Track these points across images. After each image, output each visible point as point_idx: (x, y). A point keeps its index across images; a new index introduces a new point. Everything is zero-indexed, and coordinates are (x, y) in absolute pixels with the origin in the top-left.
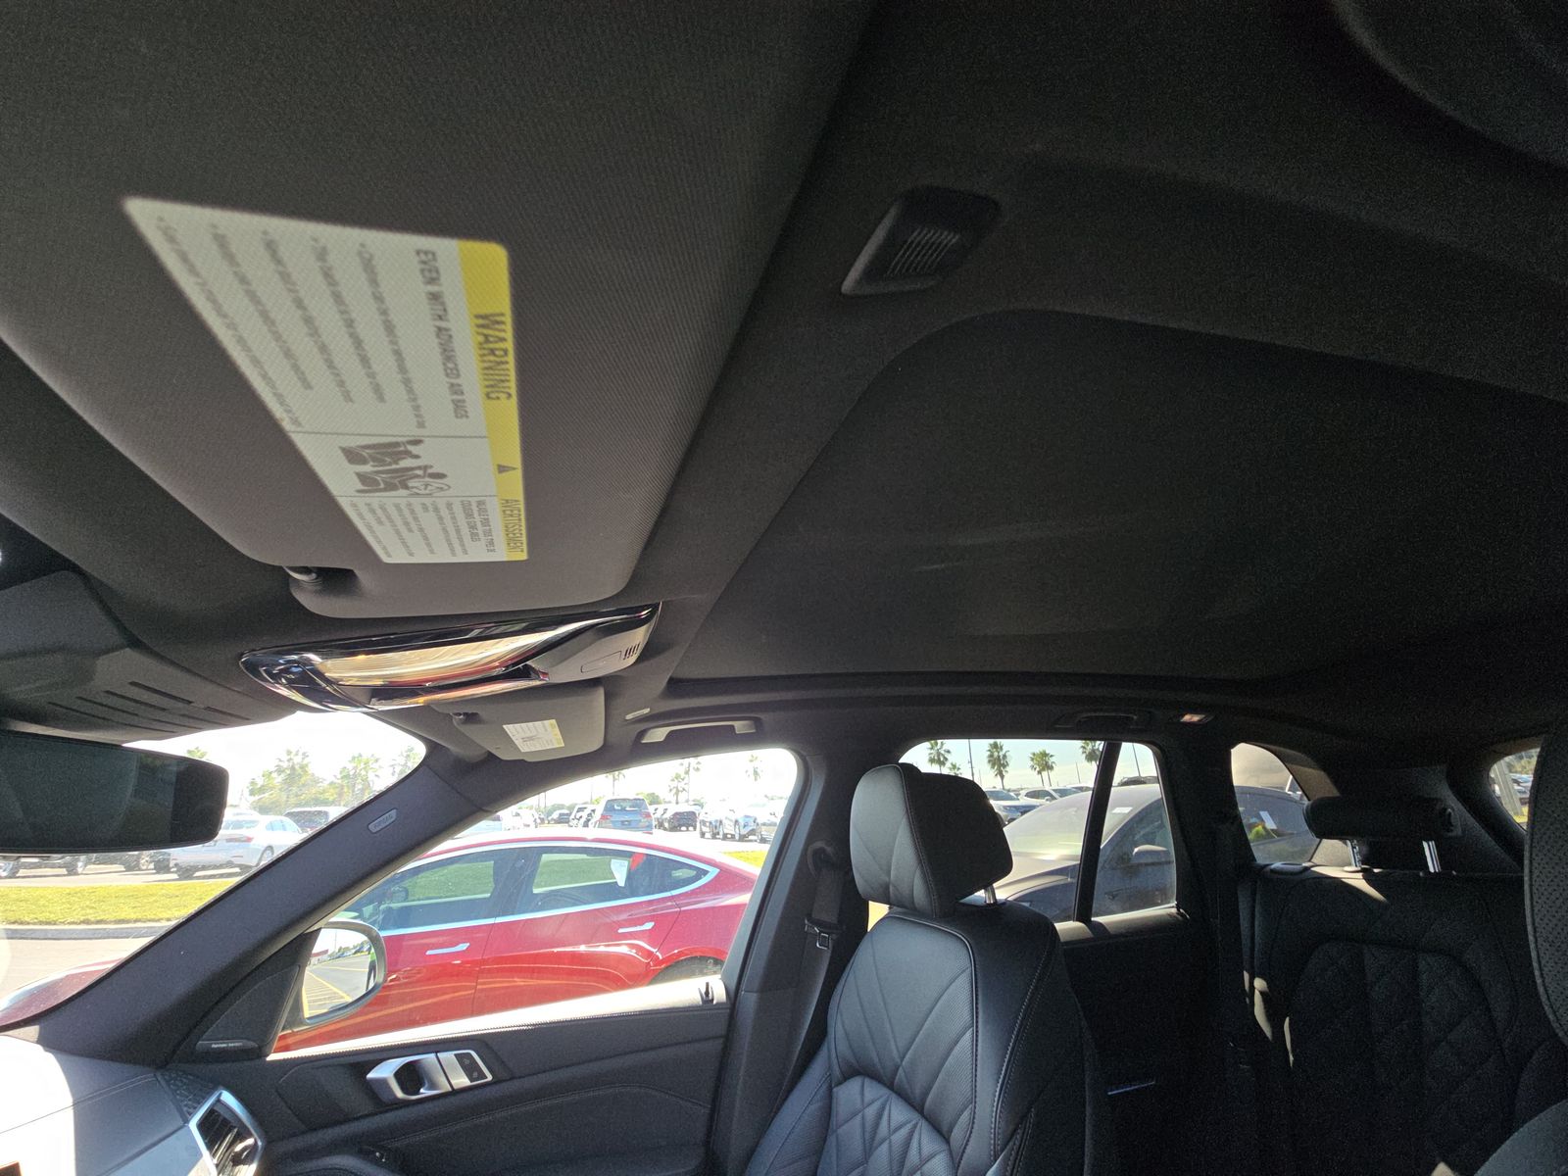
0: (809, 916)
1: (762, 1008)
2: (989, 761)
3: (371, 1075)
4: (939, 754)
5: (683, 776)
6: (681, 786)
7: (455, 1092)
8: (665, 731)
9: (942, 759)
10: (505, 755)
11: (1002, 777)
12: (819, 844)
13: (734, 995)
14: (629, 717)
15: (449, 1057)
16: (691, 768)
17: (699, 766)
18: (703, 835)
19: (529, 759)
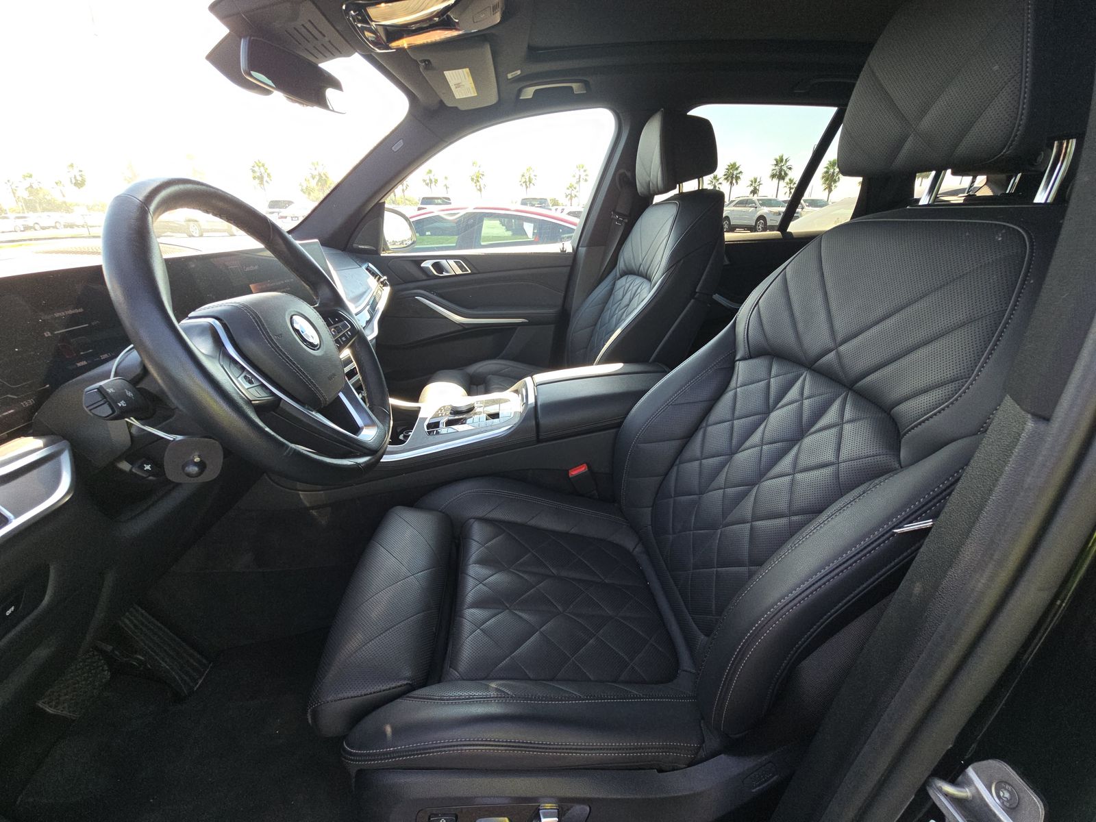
0: (614, 211)
1: (587, 253)
2: (823, 177)
3: (422, 265)
4: (781, 170)
5: (575, 185)
6: (574, 193)
7: (456, 275)
8: (532, 90)
9: (783, 173)
10: (449, 104)
11: (830, 191)
12: (622, 171)
13: (576, 251)
14: (510, 76)
15: (451, 262)
16: (581, 179)
17: (587, 177)
19: (462, 108)
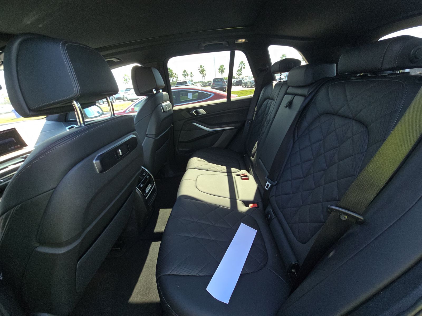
18: (243, 87)
